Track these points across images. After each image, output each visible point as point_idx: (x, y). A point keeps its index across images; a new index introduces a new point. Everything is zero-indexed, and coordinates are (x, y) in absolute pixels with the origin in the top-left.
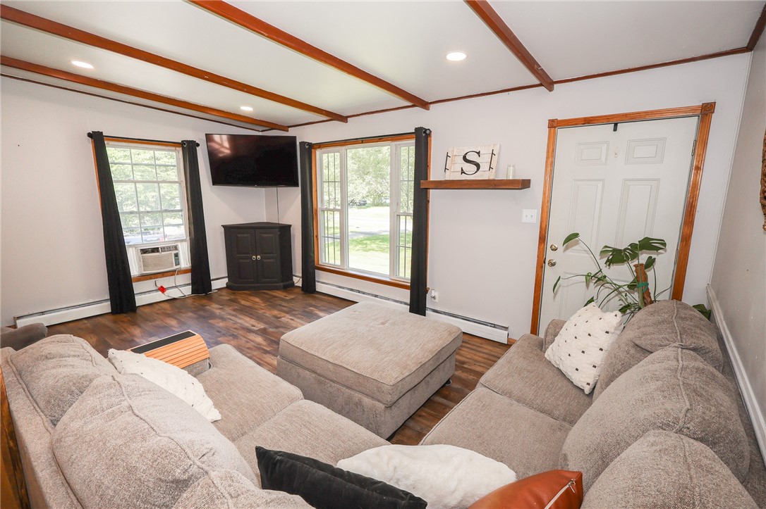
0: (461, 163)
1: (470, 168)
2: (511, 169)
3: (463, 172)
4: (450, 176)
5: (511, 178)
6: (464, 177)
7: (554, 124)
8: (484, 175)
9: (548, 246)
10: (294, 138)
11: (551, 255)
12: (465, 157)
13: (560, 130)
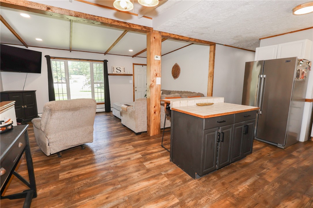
0: (116, 70)
2: (129, 72)
3: (117, 72)
4: (114, 73)
5: (128, 74)
6: (117, 73)
7: (134, 64)
8: (122, 73)
9: (135, 87)
10: (41, 53)
11: (135, 89)
12: (117, 68)
13: (135, 65)
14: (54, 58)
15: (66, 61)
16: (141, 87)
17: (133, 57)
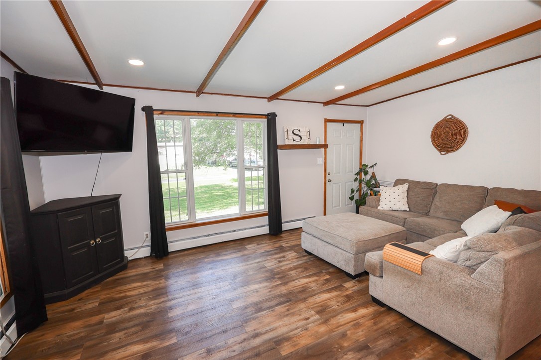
0: (291, 136)
1: (296, 138)
2: (318, 139)
3: (294, 140)
4: (287, 142)
5: (318, 143)
6: (295, 143)
8: (305, 141)
9: (327, 173)
10: (134, 100)
11: (328, 177)
12: (293, 132)
13: (328, 124)
14: (163, 112)
15: (186, 120)
16: (340, 173)
17: (326, 104)
